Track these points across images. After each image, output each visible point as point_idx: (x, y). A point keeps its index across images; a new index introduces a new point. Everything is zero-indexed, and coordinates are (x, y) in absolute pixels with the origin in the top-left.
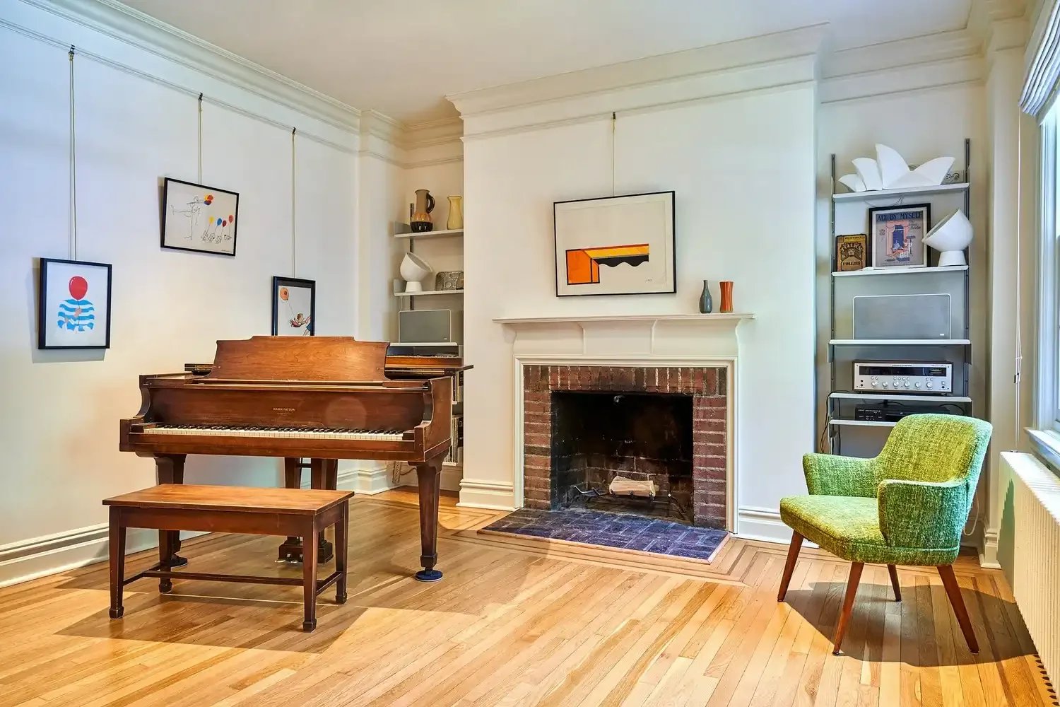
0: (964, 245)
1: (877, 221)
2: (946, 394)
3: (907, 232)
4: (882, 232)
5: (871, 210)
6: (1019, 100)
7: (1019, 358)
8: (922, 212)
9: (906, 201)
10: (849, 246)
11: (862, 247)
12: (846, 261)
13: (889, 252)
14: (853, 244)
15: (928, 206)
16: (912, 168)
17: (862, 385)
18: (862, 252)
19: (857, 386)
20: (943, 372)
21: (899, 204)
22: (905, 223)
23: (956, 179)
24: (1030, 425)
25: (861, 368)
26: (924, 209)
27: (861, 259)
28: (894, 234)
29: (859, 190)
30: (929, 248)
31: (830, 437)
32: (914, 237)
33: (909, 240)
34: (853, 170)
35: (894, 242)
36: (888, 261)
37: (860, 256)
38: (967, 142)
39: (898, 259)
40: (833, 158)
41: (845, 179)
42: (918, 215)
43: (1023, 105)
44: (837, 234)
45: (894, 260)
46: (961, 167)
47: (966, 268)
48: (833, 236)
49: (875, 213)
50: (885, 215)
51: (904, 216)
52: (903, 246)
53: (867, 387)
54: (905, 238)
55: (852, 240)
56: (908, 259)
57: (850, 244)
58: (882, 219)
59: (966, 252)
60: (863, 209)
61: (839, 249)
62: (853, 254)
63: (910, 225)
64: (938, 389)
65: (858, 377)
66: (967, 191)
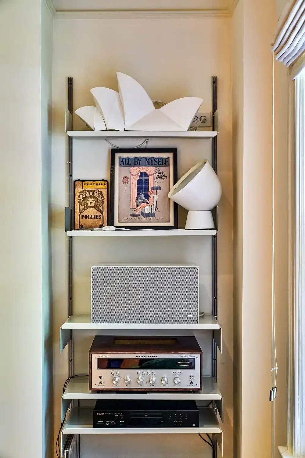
0: (212, 206)
1: (120, 165)
2: (195, 391)
3: (152, 182)
4: (126, 180)
5: (113, 152)
6: (272, 45)
7: (275, 369)
8: (168, 158)
9: (151, 144)
10: (88, 195)
11: (102, 197)
12: (86, 213)
13: (133, 205)
14: (93, 192)
15: (174, 151)
16: (158, 105)
17: (101, 383)
18: (103, 202)
19: (95, 384)
20: (191, 365)
21: (144, 146)
22: (150, 170)
23: (203, 122)
24: (284, 444)
25: (99, 360)
26: (170, 155)
27: (102, 212)
28: (139, 182)
29: (98, 127)
30: (176, 205)
31: (64, 449)
32: (160, 188)
33: (154, 191)
34: (92, 102)
35: (138, 194)
36: (132, 215)
37: (101, 208)
38: (215, 80)
39: (143, 214)
40: (70, 81)
41: (82, 112)
42: (164, 162)
43: (277, 51)
44: (75, 178)
45: (138, 215)
46: (208, 110)
47: (214, 232)
48: (70, 180)
49: (117, 155)
50: (129, 159)
51: (149, 162)
52: (147, 197)
53: (106, 385)
54: (150, 189)
55: (92, 187)
56: (153, 215)
57: (89, 192)
58: (125, 162)
59: (214, 211)
60: (105, 148)
61: (77, 197)
62: (93, 205)
63: (155, 173)
64: (185, 385)
65: (96, 372)
66: (215, 139)
